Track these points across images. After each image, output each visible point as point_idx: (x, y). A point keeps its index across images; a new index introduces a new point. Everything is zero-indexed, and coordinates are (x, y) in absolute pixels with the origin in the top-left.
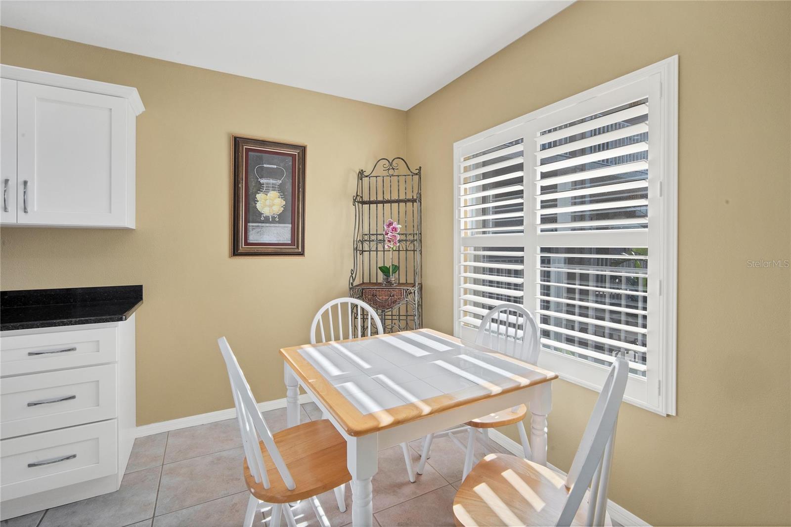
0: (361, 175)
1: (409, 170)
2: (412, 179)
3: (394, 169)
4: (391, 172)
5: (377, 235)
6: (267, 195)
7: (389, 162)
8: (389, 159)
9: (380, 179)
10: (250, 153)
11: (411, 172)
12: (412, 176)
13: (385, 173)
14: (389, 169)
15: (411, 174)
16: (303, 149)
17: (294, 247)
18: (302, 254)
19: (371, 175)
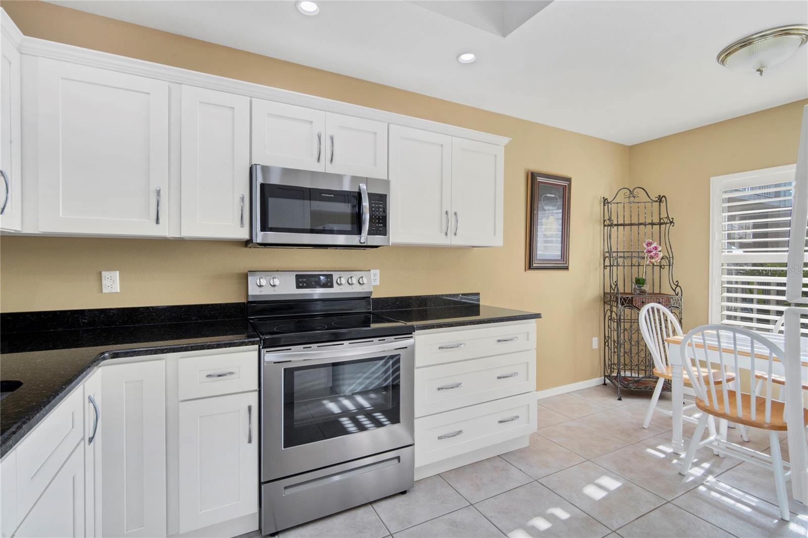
0: (605, 201)
1: (649, 197)
2: (652, 205)
3: (634, 197)
4: (632, 199)
5: (617, 252)
6: (548, 219)
7: (630, 191)
8: (630, 189)
9: (620, 206)
10: (540, 184)
11: (652, 200)
12: (652, 203)
13: (627, 200)
14: (630, 197)
15: (650, 200)
16: (569, 180)
17: (563, 262)
18: (567, 268)
19: (613, 202)
